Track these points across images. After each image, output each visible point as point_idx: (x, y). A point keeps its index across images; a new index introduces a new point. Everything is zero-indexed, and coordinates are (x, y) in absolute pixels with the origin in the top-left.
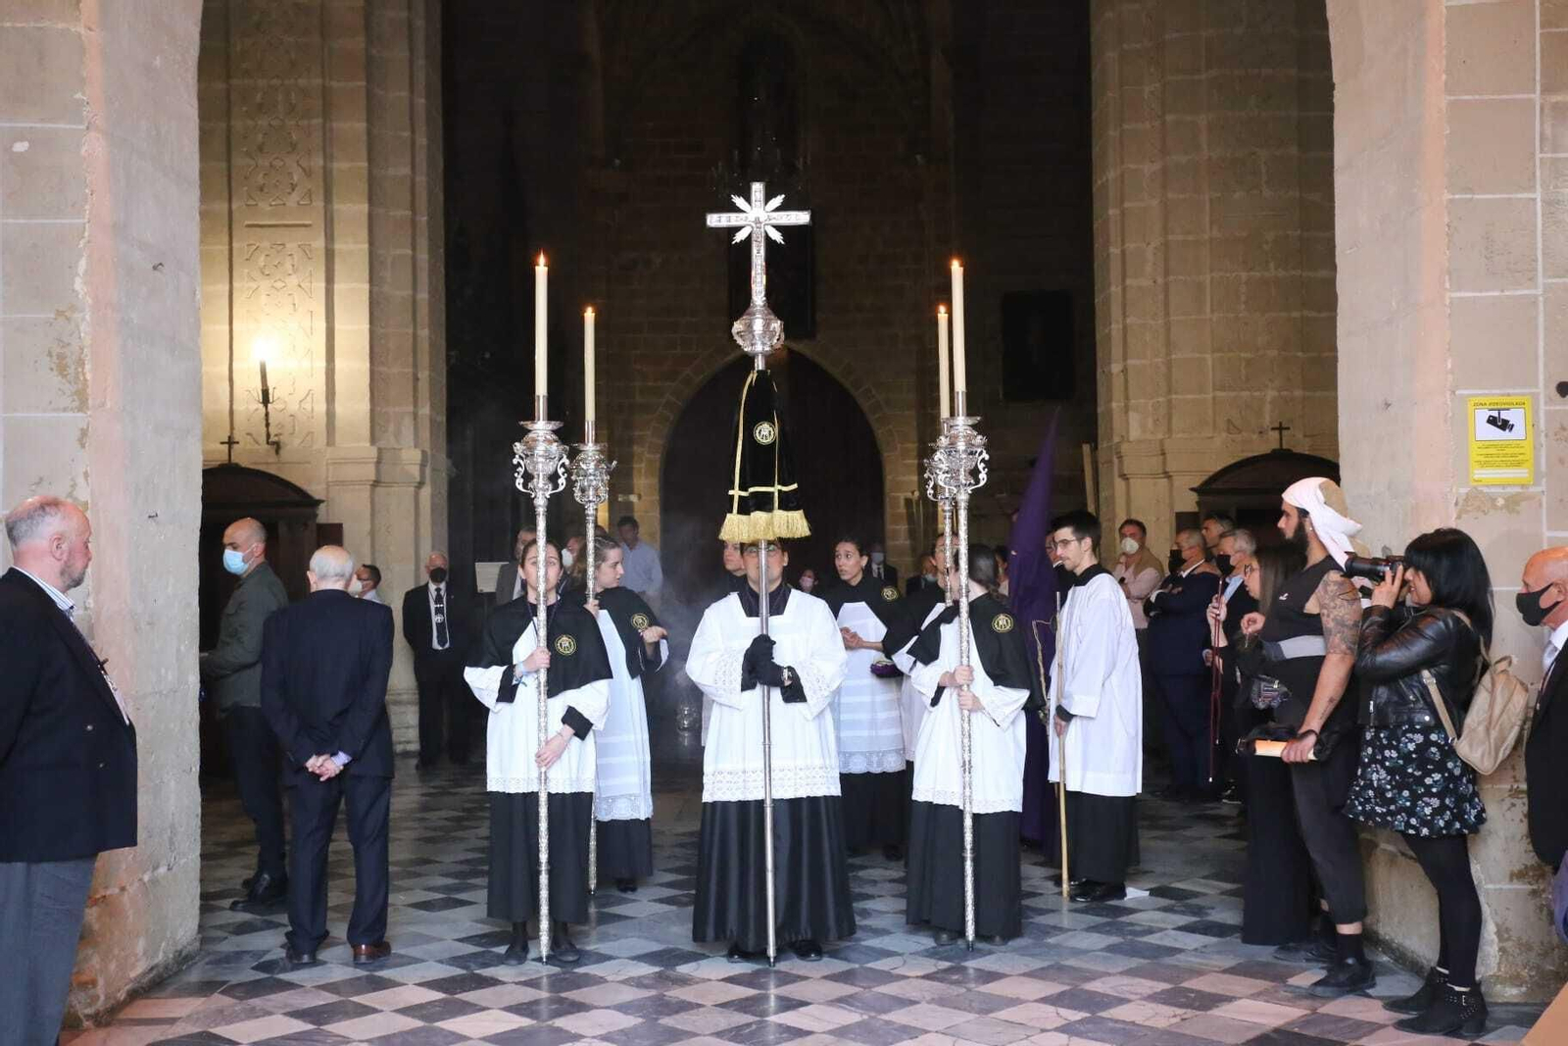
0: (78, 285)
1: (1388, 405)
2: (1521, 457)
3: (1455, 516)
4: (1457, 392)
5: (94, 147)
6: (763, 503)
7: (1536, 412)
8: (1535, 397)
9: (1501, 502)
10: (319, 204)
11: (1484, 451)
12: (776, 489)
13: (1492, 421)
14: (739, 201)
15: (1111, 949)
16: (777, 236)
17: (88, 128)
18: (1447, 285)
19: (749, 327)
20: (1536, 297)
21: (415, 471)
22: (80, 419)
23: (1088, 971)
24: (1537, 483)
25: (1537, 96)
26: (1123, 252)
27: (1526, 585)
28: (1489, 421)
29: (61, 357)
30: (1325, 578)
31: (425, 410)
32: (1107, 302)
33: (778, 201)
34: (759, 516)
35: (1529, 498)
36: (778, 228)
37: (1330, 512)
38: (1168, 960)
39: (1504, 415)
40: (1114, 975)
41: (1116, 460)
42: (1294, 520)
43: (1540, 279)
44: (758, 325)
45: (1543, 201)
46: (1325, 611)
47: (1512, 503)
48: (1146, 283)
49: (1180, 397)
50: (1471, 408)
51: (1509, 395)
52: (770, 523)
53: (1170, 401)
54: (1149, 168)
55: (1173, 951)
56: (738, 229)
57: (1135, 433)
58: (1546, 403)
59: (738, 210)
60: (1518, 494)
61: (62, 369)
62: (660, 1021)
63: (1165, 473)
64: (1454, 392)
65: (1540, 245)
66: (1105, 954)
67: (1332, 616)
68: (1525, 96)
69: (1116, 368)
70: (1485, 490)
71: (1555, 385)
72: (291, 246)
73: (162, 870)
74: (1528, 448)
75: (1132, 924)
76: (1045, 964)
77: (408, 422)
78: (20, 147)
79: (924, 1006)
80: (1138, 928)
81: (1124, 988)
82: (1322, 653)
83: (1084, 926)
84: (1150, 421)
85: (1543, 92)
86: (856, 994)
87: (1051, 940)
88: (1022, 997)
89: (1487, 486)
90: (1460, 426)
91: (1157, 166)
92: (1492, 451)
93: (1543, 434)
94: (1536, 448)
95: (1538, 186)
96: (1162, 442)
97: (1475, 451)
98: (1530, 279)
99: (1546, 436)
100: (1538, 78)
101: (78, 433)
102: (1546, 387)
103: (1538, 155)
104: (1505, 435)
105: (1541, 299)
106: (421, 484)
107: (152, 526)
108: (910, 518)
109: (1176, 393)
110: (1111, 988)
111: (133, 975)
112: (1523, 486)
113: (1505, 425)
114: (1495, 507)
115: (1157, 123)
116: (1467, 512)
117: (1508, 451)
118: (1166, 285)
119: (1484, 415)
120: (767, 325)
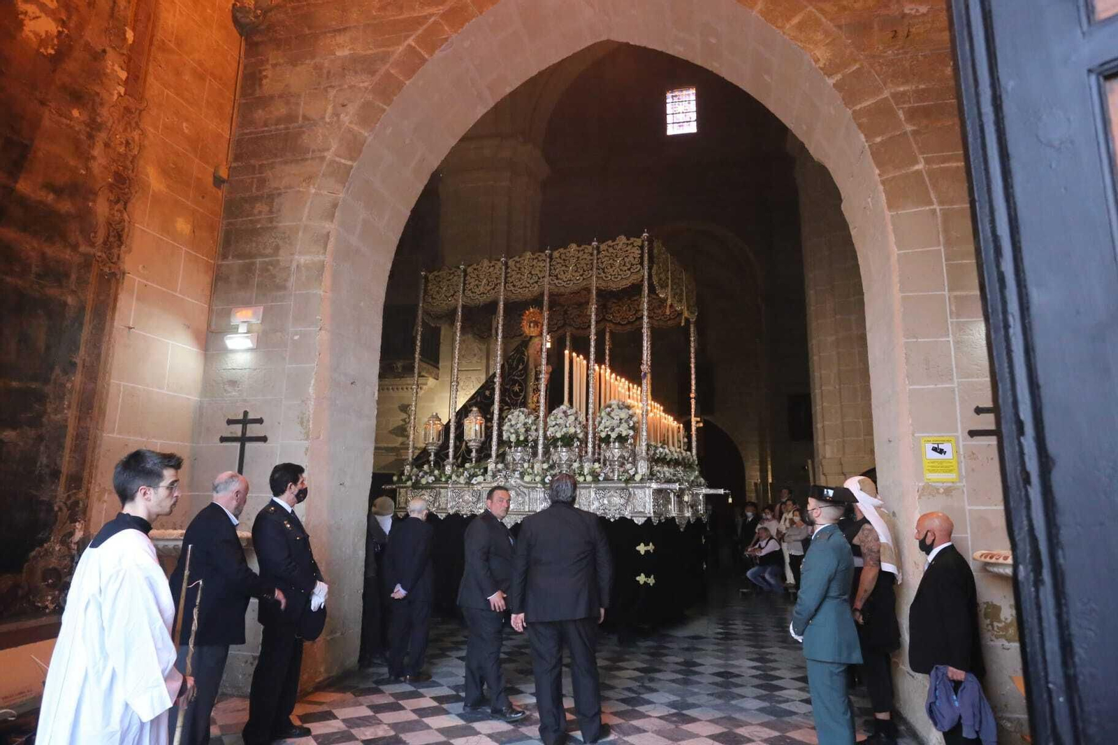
0: (311, 390)
1: (890, 441)
2: (951, 468)
3: (917, 497)
4: (916, 435)
5: (322, 336)
7: (957, 446)
8: (957, 438)
9: (942, 491)
11: (931, 464)
13: (935, 449)
15: (762, 710)
17: (320, 329)
18: (907, 382)
20: (954, 388)
23: (742, 721)
24: (960, 481)
25: (946, 293)
26: (821, 374)
28: (933, 449)
29: (302, 419)
30: (863, 526)
32: (815, 396)
35: (958, 489)
37: (866, 495)
38: (787, 719)
39: (941, 446)
40: (755, 725)
41: (821, 467)
43: (955, 379)
45: (953, 341)
46: (863, 544)
47: (948, 491)
48: (831, 388)
49: (849, 439)
50: (922, 442)
51: (943, 436)
53: (844, 441)
54: (831, 339)
55: (792, 713)
57: (828, 455)
58: (963, 441)
60: (950, 487)
62: (520, 729)
63: (843, 473)
64: (913, 435)
65: (954, 363)
66: (756, 712)
67: (866, 546)
68: (940, 293)
69: (819, 426)
70: (934, 484)
71: (967, 431)
73: (338, 634)
74: (954, 463)
75: (780, 696)
76: (723, 715)
78: (296, 337)
79: (650, 734)
80: (780, 699)
81: (755, 733)
82: (862, 566)
83: (754, 695)
84: (835, 450)
85: (949, 291)
86: (621, 724)
87: (733, 702)
88: (701, 734)
89: (934, 482)
90: (918, 451)
91: (833, 338)
92: (936, 464)
93: (962, 456)
94: (959, 463)
95: (951, 335)
96: (840, 458)
97: (926, 464)
98: (950, 379)
99: (964, 457)
100: (946, 284)
101: (304, 449)
102: (962, 433)
103: (949, 320)
104: (942, 456)
105: (956, 389)
107: (342, 489)
108: (756, 491)
109: (847, 437)
110: (749, 733)
111: (317, 680)
112: (953, 482)
113: (941, 452)
114: (939, 493)
115: (833, 319)
116: (924, 495)
117: (944, 464)
118: (840, 389)
119: (929, 446)
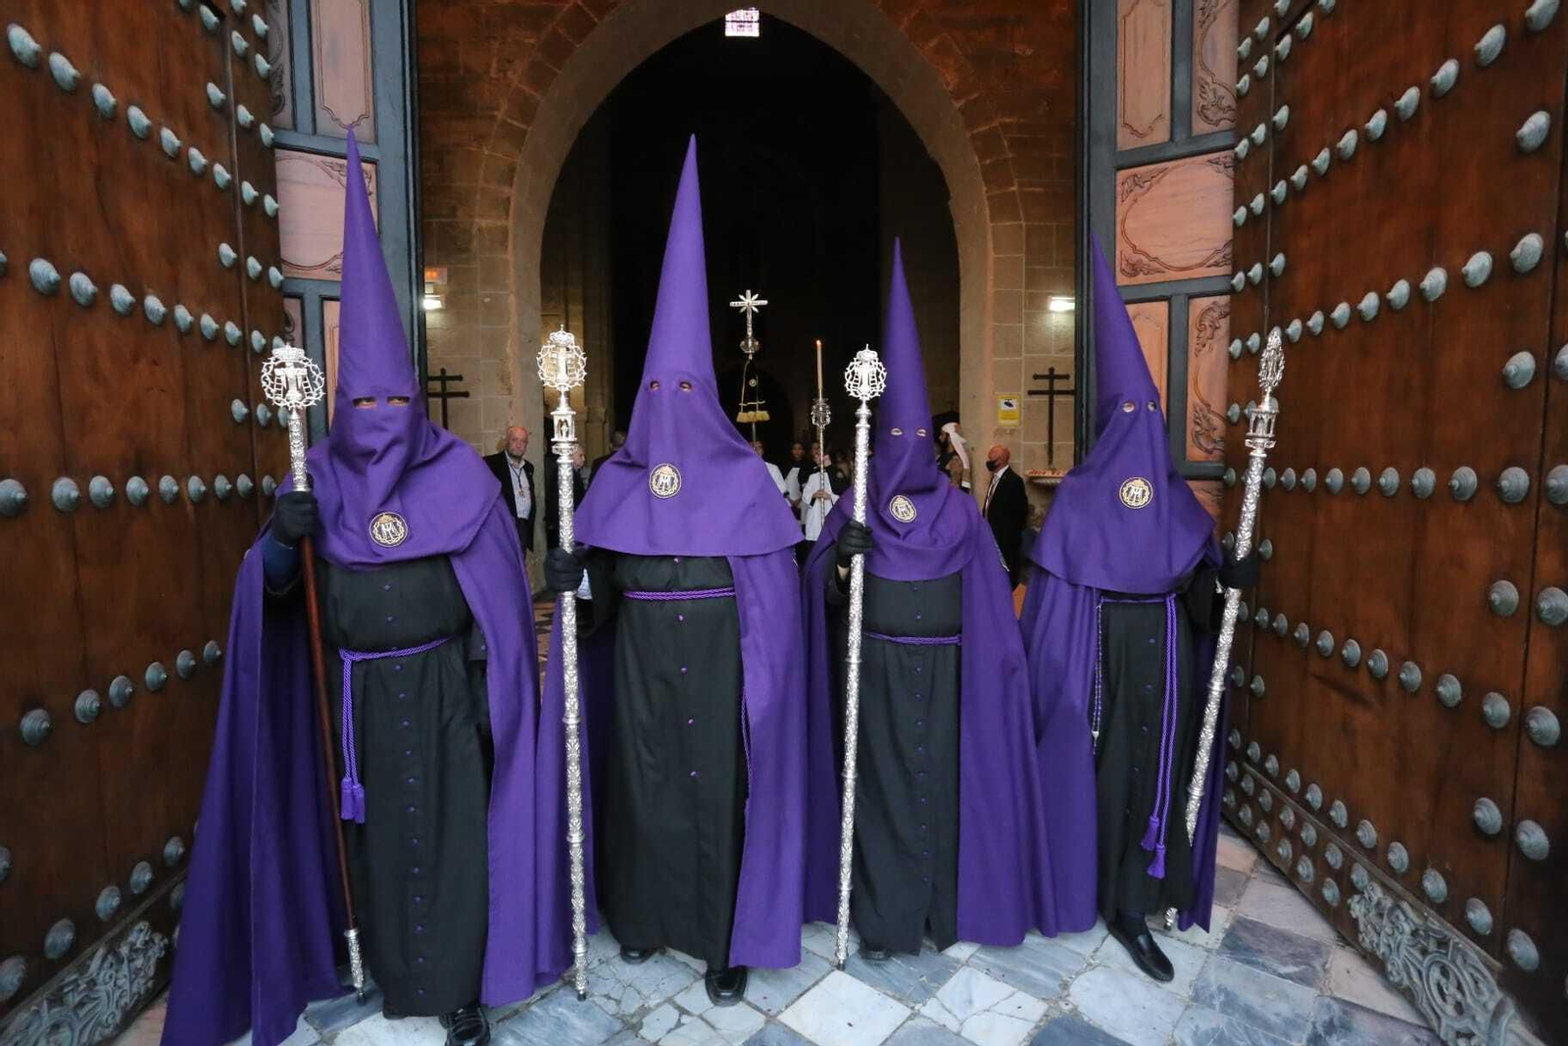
0: (508, 349)
1: (974, 397)
2: (1016, 416)
3: (991, 437)
4: (994, 393)
5: (512, 299)
6: (753, 408)
7: (1020, 401)
8: (1020, 395)
9: (1008, 432)
10: (563, 306)
11: (1003, 414)
12: (757, 403)
13: (1006, 403)
14: (742, 297)
16: (756, 310)
17: (509, 293)
18: (993, 356)
19: (747, 344)
20: (1021, 360)
21: (603, 417)
22: (510, 398)
24: (1020, 425)
25: (1023, 290)
27: (990, 458)
29: (504, 376)
31: (606, 391)
33: (756, 296)
34: (751, 413)
35: (1018, 430)
36: (756, 307)
37: (956, 435)
39: (1010, 401)
42: (944, 436)
43: (1023, 354)
44: (750, 343)
45: (1025, 326)
47: (1012, 432)
50: (999, 398)
51: (1012, 394)
52: (755, 416)
56: (741, 307)
58: (1024, 398)
59: (741, 300)
60: (1014, 429)
61: (502, 380)
65: (1023, 341)
68: (1019, 290)
70: (1003, 428)
71: (1027, 391)
72: (551, 324)
74: (1018, 412)
77: (599, 396)
78: (487, 300)
85: (1025, 289)
89: (1004, 426)
90: (995, 404)
92: (1006, 414)
93: (1023, 409)
94: (1020, 413)
95: (1023, 321)
97: (1000, 414)
98: (1020, 354)
100: (1024, 283)
101: (508, 403)
102: (1024, 392)
103: (1023, 311)
104: (1011, 408)
105: (1023, 361)
106: (605, 422)
112: (1016, 426)
113: (1010, 405)
114: (1005, 433)
117: (1011, 414)
119: (1003, 401)
120: (753, 344)
